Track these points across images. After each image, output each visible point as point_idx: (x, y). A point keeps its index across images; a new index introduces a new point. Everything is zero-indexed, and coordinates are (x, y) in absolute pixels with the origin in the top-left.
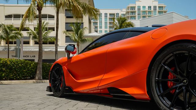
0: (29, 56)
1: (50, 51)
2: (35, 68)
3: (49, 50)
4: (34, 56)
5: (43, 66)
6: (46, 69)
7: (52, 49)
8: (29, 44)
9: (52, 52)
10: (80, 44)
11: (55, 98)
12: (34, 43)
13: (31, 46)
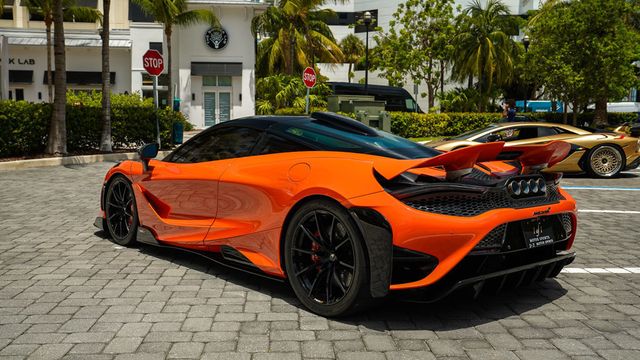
0: (16, 61)
1: (83, 45)
2: (46, 123)
3: (80, 42)
4: (32, 62)
5: (67, 113)
6: (76, 123)
7: (88, 41)
8: (12, 19)
9: (89, 50)
10: (174, 27)
11: (119, 247)
12: (28, 16)
13: (19, 30)
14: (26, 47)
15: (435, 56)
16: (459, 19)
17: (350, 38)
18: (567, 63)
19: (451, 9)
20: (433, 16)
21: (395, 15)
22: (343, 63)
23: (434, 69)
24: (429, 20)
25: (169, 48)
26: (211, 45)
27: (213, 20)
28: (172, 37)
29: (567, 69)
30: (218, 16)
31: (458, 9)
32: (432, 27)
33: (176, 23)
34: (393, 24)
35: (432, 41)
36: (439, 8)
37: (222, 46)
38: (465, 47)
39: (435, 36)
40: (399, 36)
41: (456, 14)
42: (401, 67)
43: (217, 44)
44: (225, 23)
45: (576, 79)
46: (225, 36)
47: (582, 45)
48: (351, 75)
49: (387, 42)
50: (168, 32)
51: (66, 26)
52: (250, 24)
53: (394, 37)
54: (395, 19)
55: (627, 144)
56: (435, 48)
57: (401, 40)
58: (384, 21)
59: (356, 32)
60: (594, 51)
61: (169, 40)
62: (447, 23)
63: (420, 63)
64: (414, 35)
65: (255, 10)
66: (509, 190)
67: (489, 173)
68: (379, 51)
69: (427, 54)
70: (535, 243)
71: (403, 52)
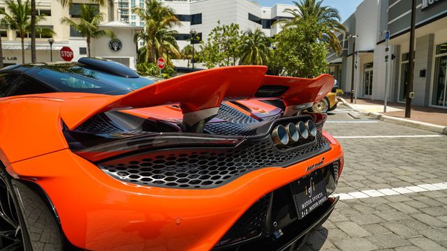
0: (6, 58)
4: (15, 59)
8: (6, 36)
10: (92, 39)
12: (15, 35)
13: (11, 42)
14: (11, 51)
15: (230, 55)
16: (242, 37)
17: (188, 46)
18: (296, 55)
19: (238, 33)
20: (229, 36)
21: (210, 35)
22: (185, 59)
23: (230, 62)
24: (227, 38)
25: (89, 50)
26: (113, 49)
27: (113, 35)
28: (90, 44)
29: (296, 59)
30: (115, 34)
31: (241, 33)
32: (228, 41)
33: (93, 37)
34: (209, 40)
35: (229, 48)
36: (232, 32)
37: (118, 49)
38: (245, 51)
39: (231, 46)
40: (212, 45)
41: (240, 35)
42: (213, 61)
43: (116, 48)
44: (119, 37)
45: (300, 64)
46: (120, 44)
47: (303, 46)
48: (188, 65)
49: (206, 49)
50: (88, 41)
51: (37, 39)
52: (133, 37)
53: (210, 45)
54: (210, 37)
55: (330, 97)
56: (230, 52)
57: (214, 47)
58: (205, 39)
59: (192, 43)
60: (309, 49)
61: (89, 46)
62: (236, 39)
63: (223, 59)
64: (220, 45)
65: (136, 30)
66: (274, 139)
67: (248, 114)
68: (202, 52)
69: (226, 54)
70: (308, 208)
71: (214, 53)
